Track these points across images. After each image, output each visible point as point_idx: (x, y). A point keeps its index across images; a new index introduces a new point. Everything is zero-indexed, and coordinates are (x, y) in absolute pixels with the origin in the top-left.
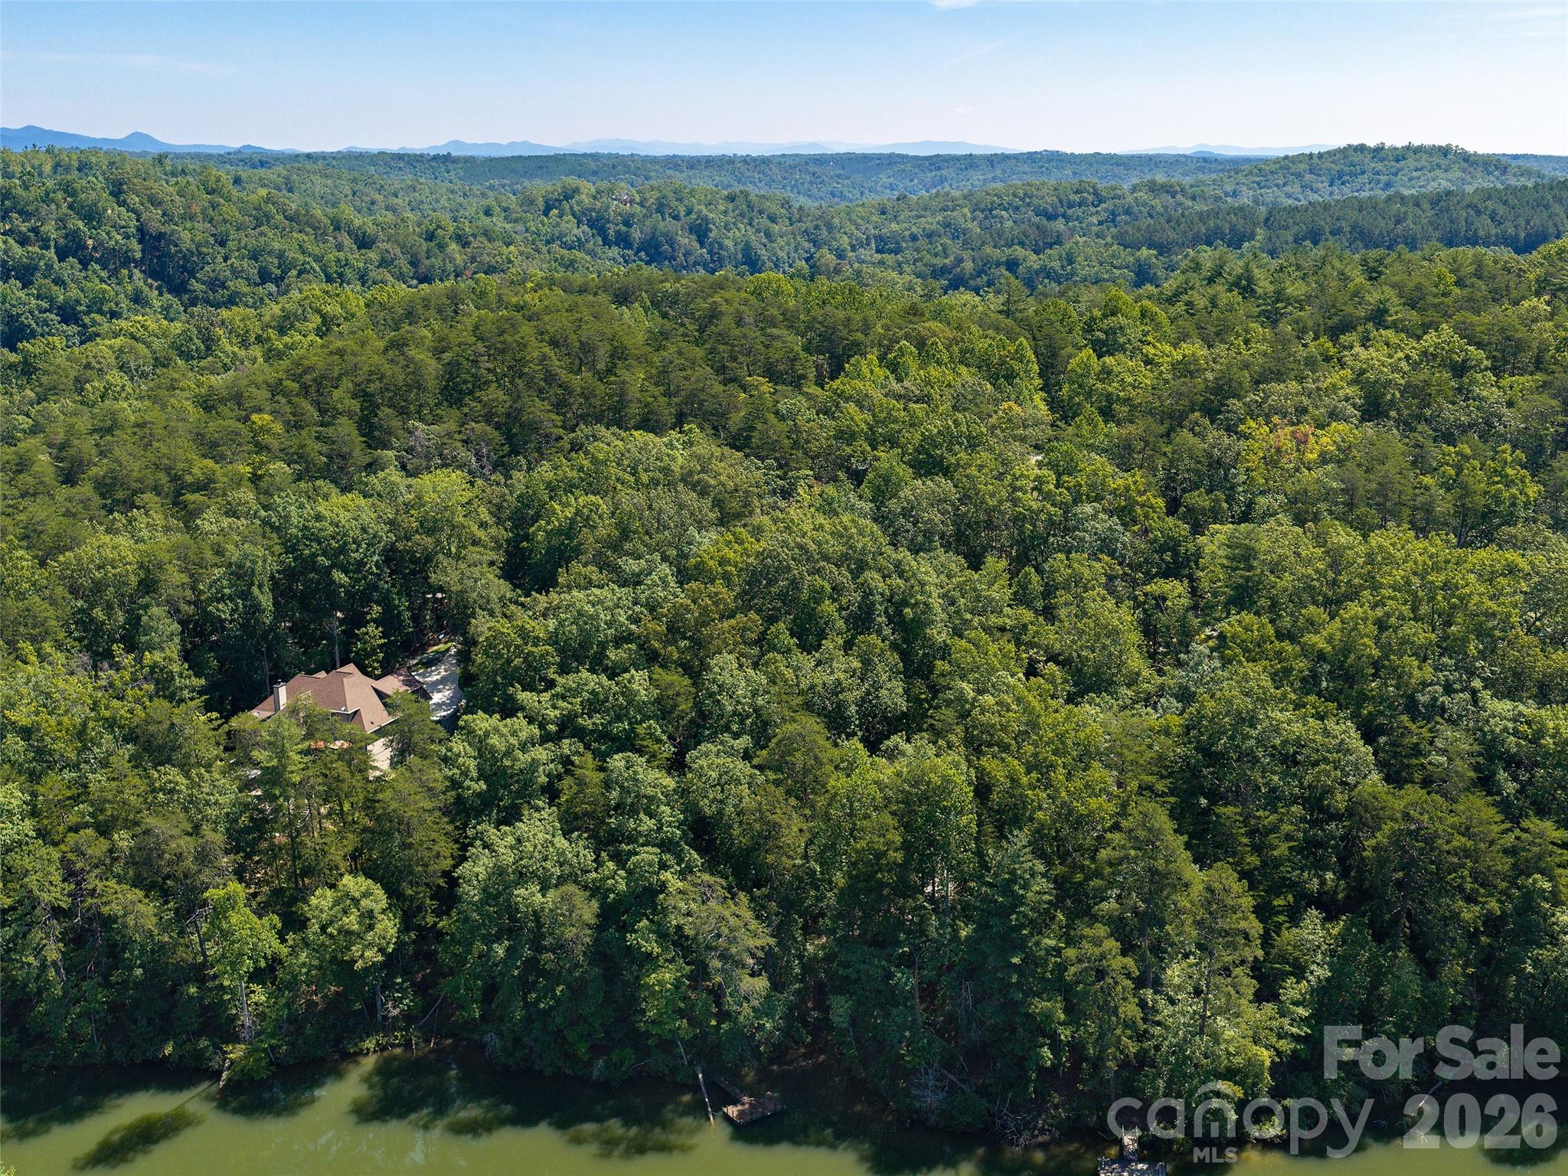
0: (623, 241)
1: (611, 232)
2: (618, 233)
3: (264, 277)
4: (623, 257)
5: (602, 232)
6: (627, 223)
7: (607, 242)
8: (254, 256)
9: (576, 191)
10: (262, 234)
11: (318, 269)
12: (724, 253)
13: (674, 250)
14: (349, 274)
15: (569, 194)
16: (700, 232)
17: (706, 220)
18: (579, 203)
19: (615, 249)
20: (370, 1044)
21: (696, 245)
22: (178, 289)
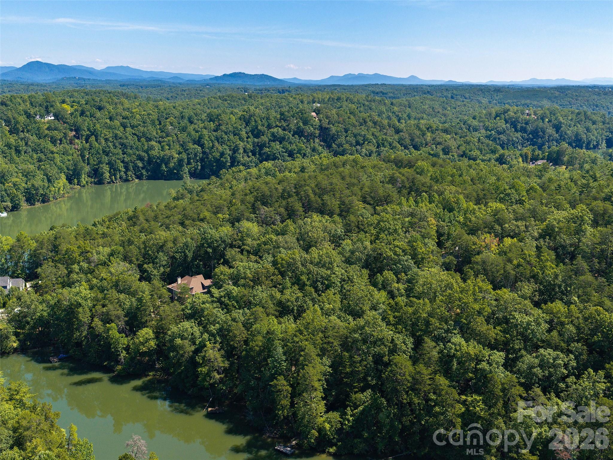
0: (524, 130)
1: (519, 127)
2: (522, 127)
3: (358, 143)
4: (522, 137)
5: (515, 127)
6: (527, 123)
7: (516, 131)
8: (355, 136)
9: (509, 110)
10: (361, 129)
11: (375, 141)
12: (566, 136)
13: (544, 134)
14: (386, 144)
15: (506, 111)
16: (557, 127)
17: (560, 123)
18: (508, 115)
19: (520, 133)
20: (151, 374)
21: (554, 133)
22: (329, 147)
